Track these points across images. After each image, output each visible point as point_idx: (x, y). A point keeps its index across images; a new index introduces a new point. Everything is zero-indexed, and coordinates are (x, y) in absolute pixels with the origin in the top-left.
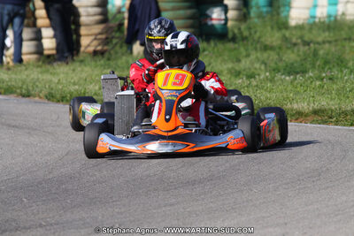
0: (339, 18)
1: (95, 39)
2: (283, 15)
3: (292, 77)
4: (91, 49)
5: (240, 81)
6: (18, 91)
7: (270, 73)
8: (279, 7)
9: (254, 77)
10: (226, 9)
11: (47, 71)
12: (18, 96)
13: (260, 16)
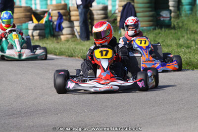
5: (183, 50)
6: (66, 54)
8: (196, 11)
10: (171, 12)
12: (67, 56)
13: (186, 15)
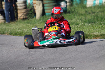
0: (103, 4)
1: (23, 14)
2: (84, 4)
3: (91, 24)
4: (22, 17)
5: (74, 26)
7: (83, 23)
8: (83, 1)
9: (78, 25)
10: (66, 2)
11: (8, 26)
13: (77, 4)
